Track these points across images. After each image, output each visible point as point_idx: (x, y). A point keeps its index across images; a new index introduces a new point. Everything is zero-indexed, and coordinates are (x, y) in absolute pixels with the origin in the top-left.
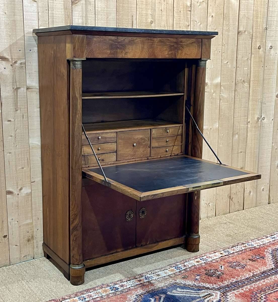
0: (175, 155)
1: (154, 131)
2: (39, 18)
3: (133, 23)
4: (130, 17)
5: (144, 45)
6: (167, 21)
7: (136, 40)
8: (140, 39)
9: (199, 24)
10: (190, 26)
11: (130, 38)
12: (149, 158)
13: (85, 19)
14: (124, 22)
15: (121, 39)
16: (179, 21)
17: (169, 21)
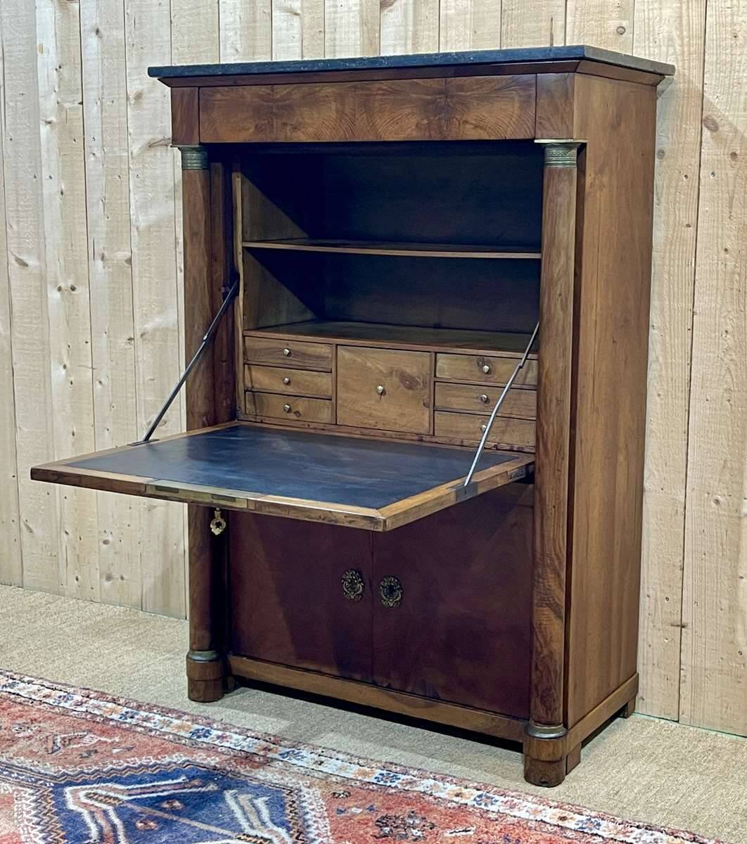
1: (443, 361)
5: (343, 104)
7: (319, 91)
8: (332, 87)
11: (305, 88)
12: (427, 438)
15: (281, 91)
16: (732, 15)
17: (689, 19)
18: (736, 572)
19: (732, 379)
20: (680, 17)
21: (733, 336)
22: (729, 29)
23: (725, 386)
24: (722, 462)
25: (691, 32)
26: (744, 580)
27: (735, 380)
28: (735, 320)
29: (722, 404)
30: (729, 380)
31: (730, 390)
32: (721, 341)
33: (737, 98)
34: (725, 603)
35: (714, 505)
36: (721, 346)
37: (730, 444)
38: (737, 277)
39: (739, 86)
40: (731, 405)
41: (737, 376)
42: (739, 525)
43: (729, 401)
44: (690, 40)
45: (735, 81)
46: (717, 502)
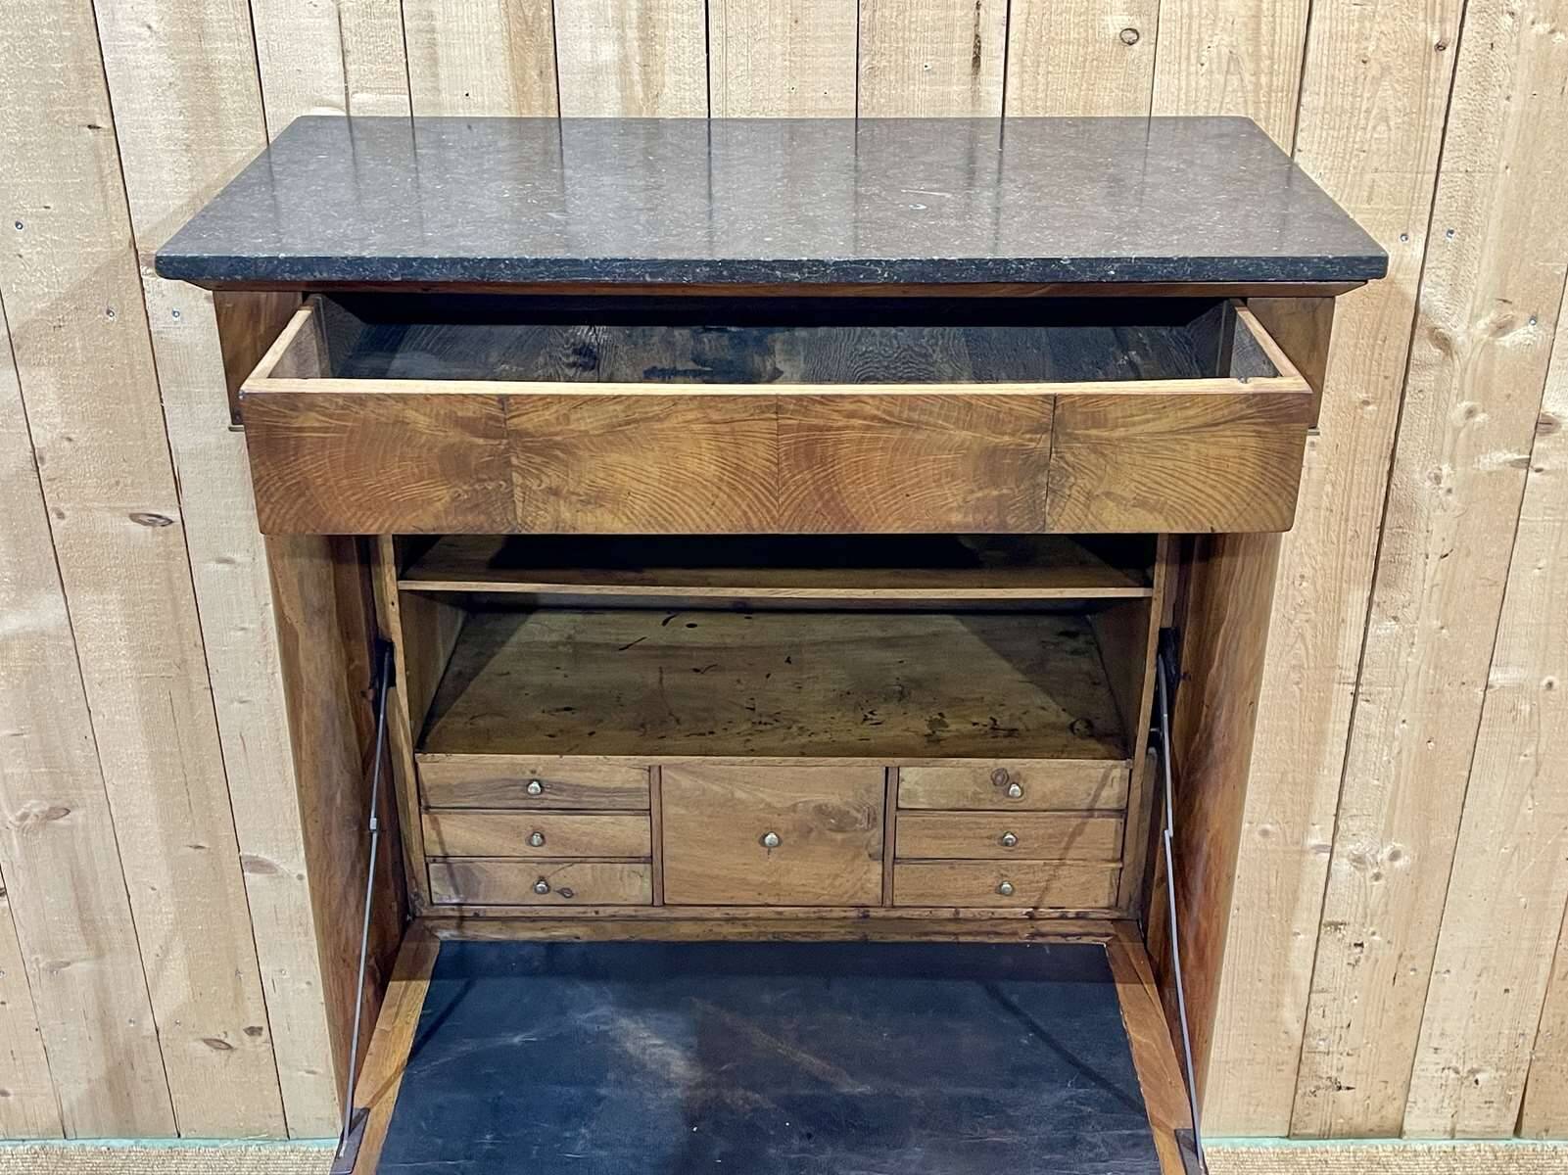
0: (1063, 917)
2: (348, 46)
3: (978, 47)
4: (959, 13)
6: (1258, 24)
9: (1542, 28)
10: (1450, 52)
12: (878, 914)
13: (641, 39)
14: (917, 46)
16: (1362, 18)
17: (1274, 22)
18: (1289, 926)
19: (1307, 649)
20: (1257, 17)
21: (1314, 583)
22: (1355, 46)
23: (1293, 662)
24: (1278, 776)
25: (1277, 49)
26: (1301, 937)
27: (1311, 651)
28: (1319, 558)
29: (1285, 689)
30: (1303, 652)
31: (1301, 666)
32: (1290, 592)
33: (1358, 178)
34: (1267, 971)
35: (1257, 837)
36: (1290, 601)
37: (1295, 747)
38: (1328, 488)
39: (1363, 155)
40: (1301, 690)
41: (1315, 646)
42: (1299, 863)
43: (1297, 683)
44: (1273, 64)
45: (1356, 146)
46: (1265, 833)
